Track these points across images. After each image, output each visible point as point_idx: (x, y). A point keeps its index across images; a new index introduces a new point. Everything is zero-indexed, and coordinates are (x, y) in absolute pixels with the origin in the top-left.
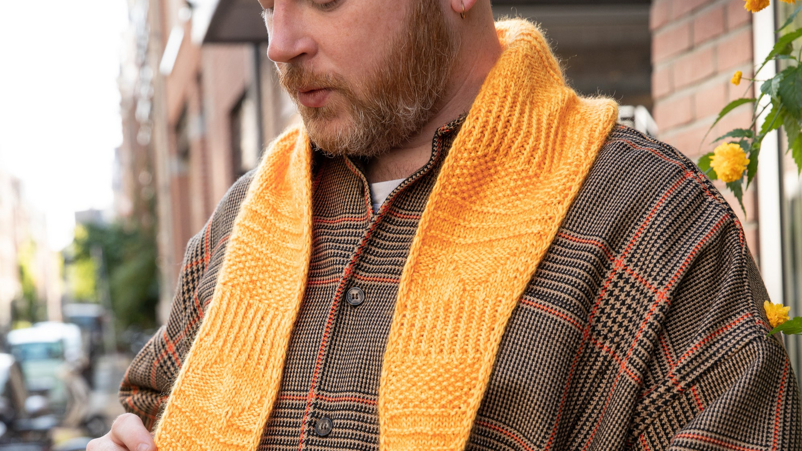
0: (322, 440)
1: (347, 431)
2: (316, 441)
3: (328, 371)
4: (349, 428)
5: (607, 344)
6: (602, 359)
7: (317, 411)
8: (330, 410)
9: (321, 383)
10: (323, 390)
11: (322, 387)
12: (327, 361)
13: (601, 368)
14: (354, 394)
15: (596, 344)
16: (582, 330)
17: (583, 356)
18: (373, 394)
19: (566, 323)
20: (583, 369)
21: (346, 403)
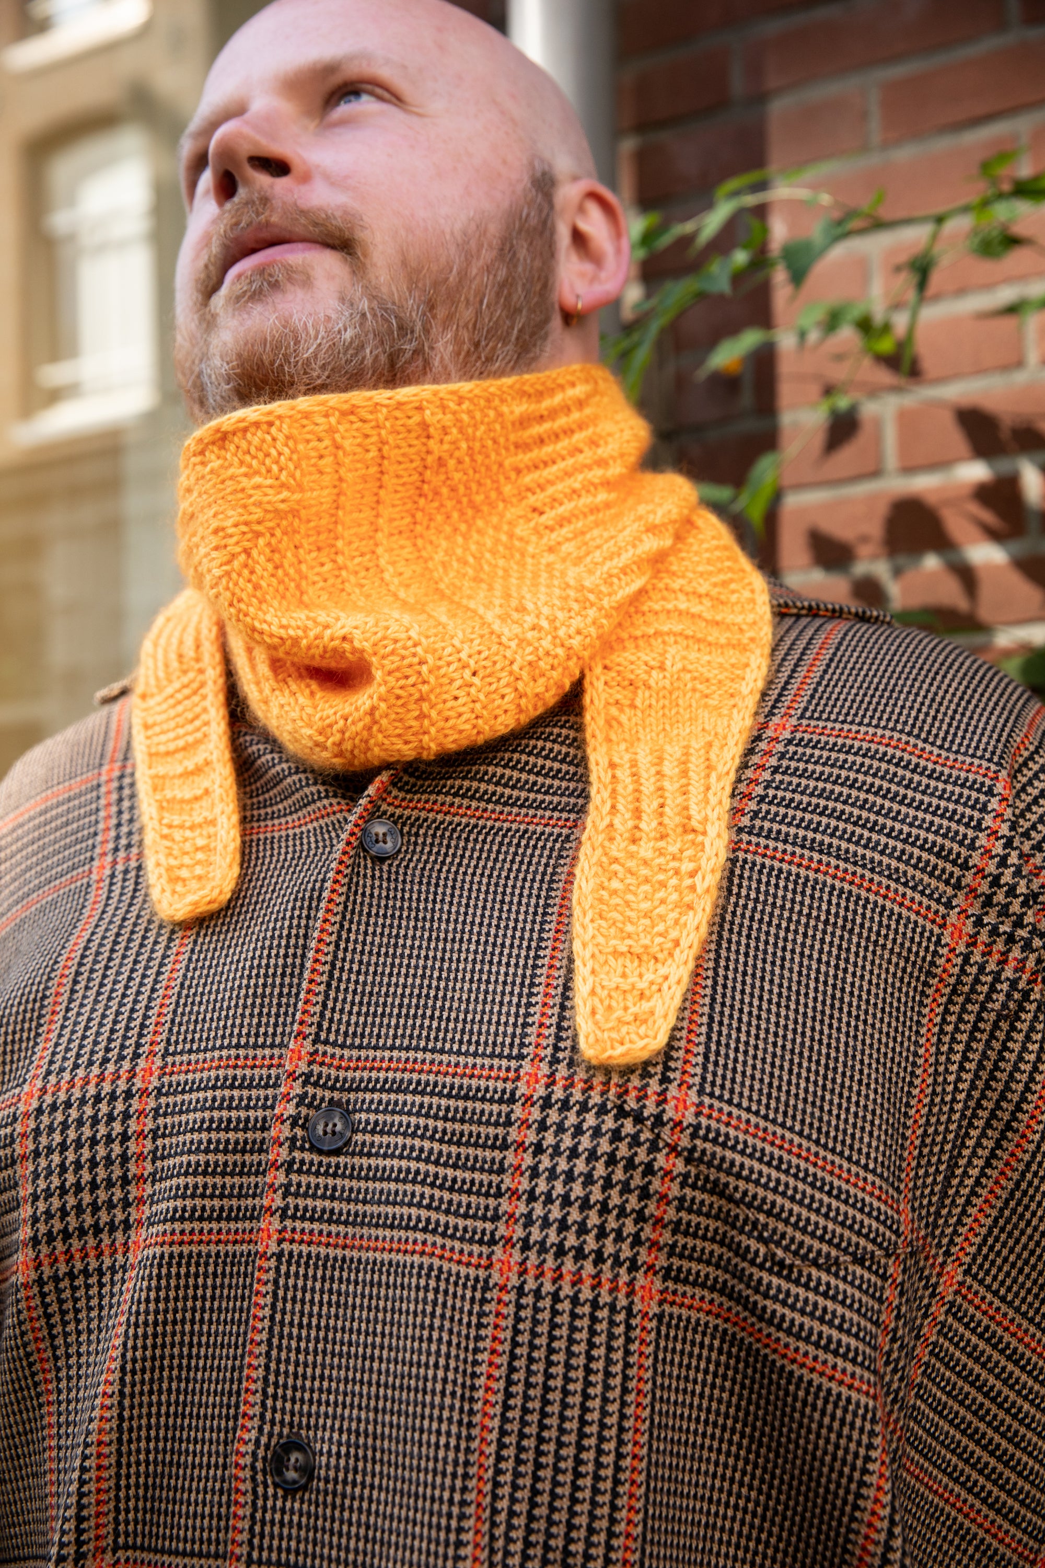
0: (325, 1160)
1: (392, 1139)
2: (312, 1163)
3: (336, 1000)
4: (397, 1133)
5: (1016, 953)
6: (1005, 987)
7: (310, 1090)
8: (342, 1089)
9: (320, 1026)
10: (326, 1042)
11: (323, 1035)
12: (331, 977)
13: (1004, 1006)
14: (411, 1054)
15: (990, 953)
16: (943, 926)
17: (959, 982)
18: (459, 1053)
19: (905, 912)
20: (964, 1010)
21: (390, 1075)
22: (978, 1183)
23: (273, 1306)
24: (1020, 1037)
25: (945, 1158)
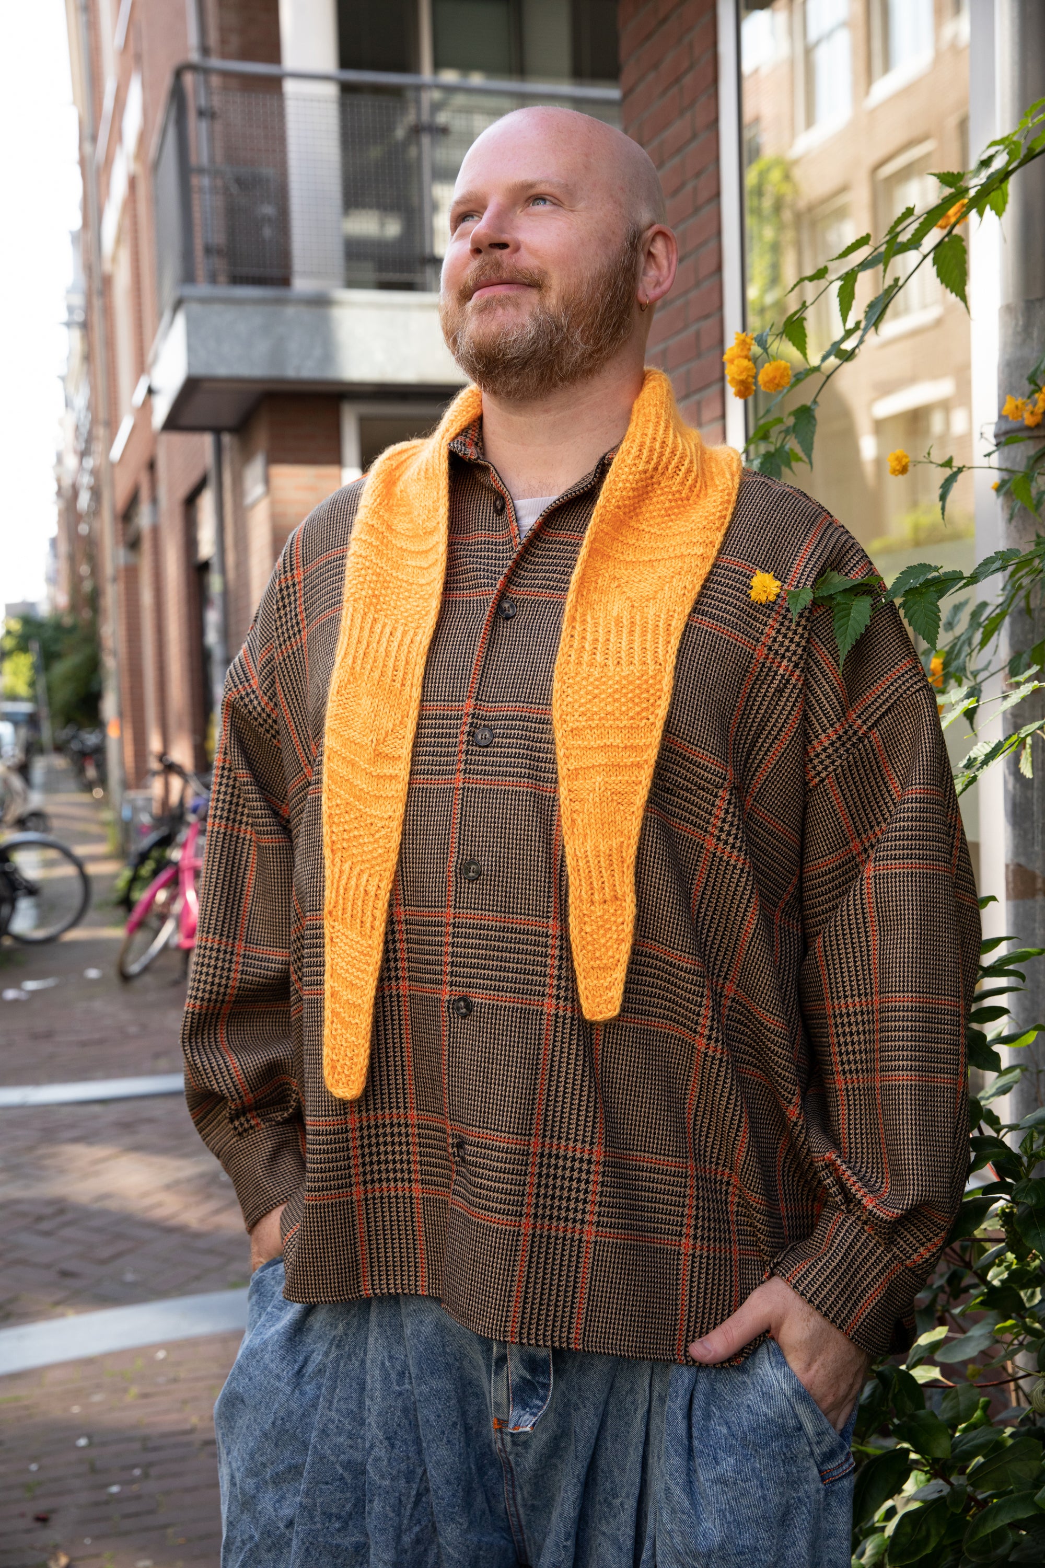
0: (482, 750)
1: (511, 740)
2: (476, 751)
3: (485, 681)
4: (513, 738)
5: (785, 663)
6: (779, 677)
7: (475, 721)
8: (489, 720)
9: (478, 693)
10: (481, 700)
11: (480, 697)
12: (483, 672)
13: (778, 686)
14: (518, 704)
15: (774, 663)
16: (754, 650)
17: (759, 675)
18: (539, 704)
19: (738, 644)
20: (760, 687)
21: (509, 713)
22: (761, 762)
23: (462, 809)
24: (784, 699)
25: (745, 750)
